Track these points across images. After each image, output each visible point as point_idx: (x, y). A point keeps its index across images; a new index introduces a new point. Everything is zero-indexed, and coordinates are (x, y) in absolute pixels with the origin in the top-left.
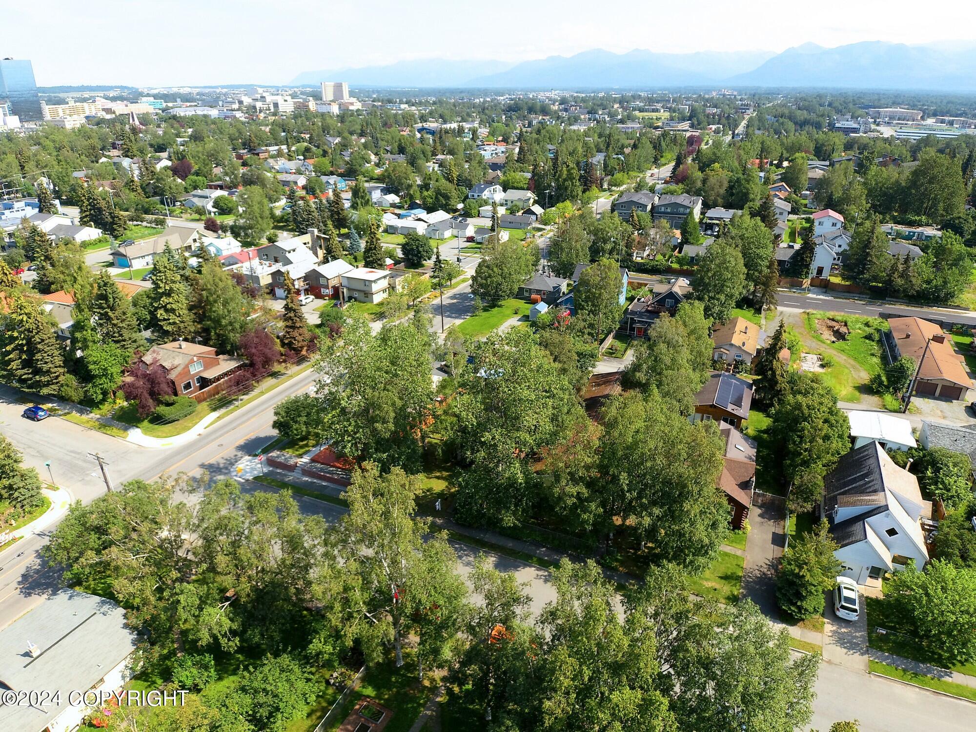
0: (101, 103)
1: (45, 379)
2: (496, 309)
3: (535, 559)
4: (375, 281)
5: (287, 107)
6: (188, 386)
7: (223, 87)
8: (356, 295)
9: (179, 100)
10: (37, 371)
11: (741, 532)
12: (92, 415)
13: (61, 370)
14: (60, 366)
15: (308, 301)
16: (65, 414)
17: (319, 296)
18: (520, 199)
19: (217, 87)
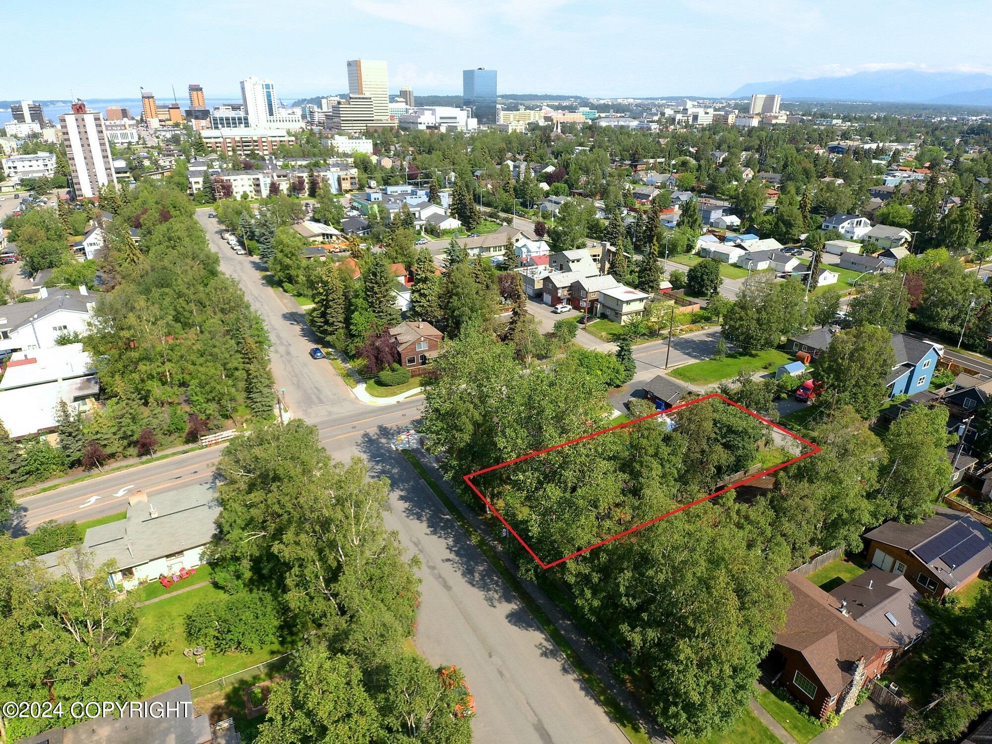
0: (547, 111)
1: (330, 329)
2: (746, 358)
3: (552, 627)
4: (628, 302)
5: (706, 119)
6: (412, 361)
7: (662, 99)
8: (608, 312)
9: (612, 110)
10: (326, 322)
11: (817, 722)
12: (348, 365)
13: (341, 325)
14: (340, 322)
15: (564, 310)
16: (333, 359)
17: (577, 307)
18: (888, 238)
19: (657, 99)
